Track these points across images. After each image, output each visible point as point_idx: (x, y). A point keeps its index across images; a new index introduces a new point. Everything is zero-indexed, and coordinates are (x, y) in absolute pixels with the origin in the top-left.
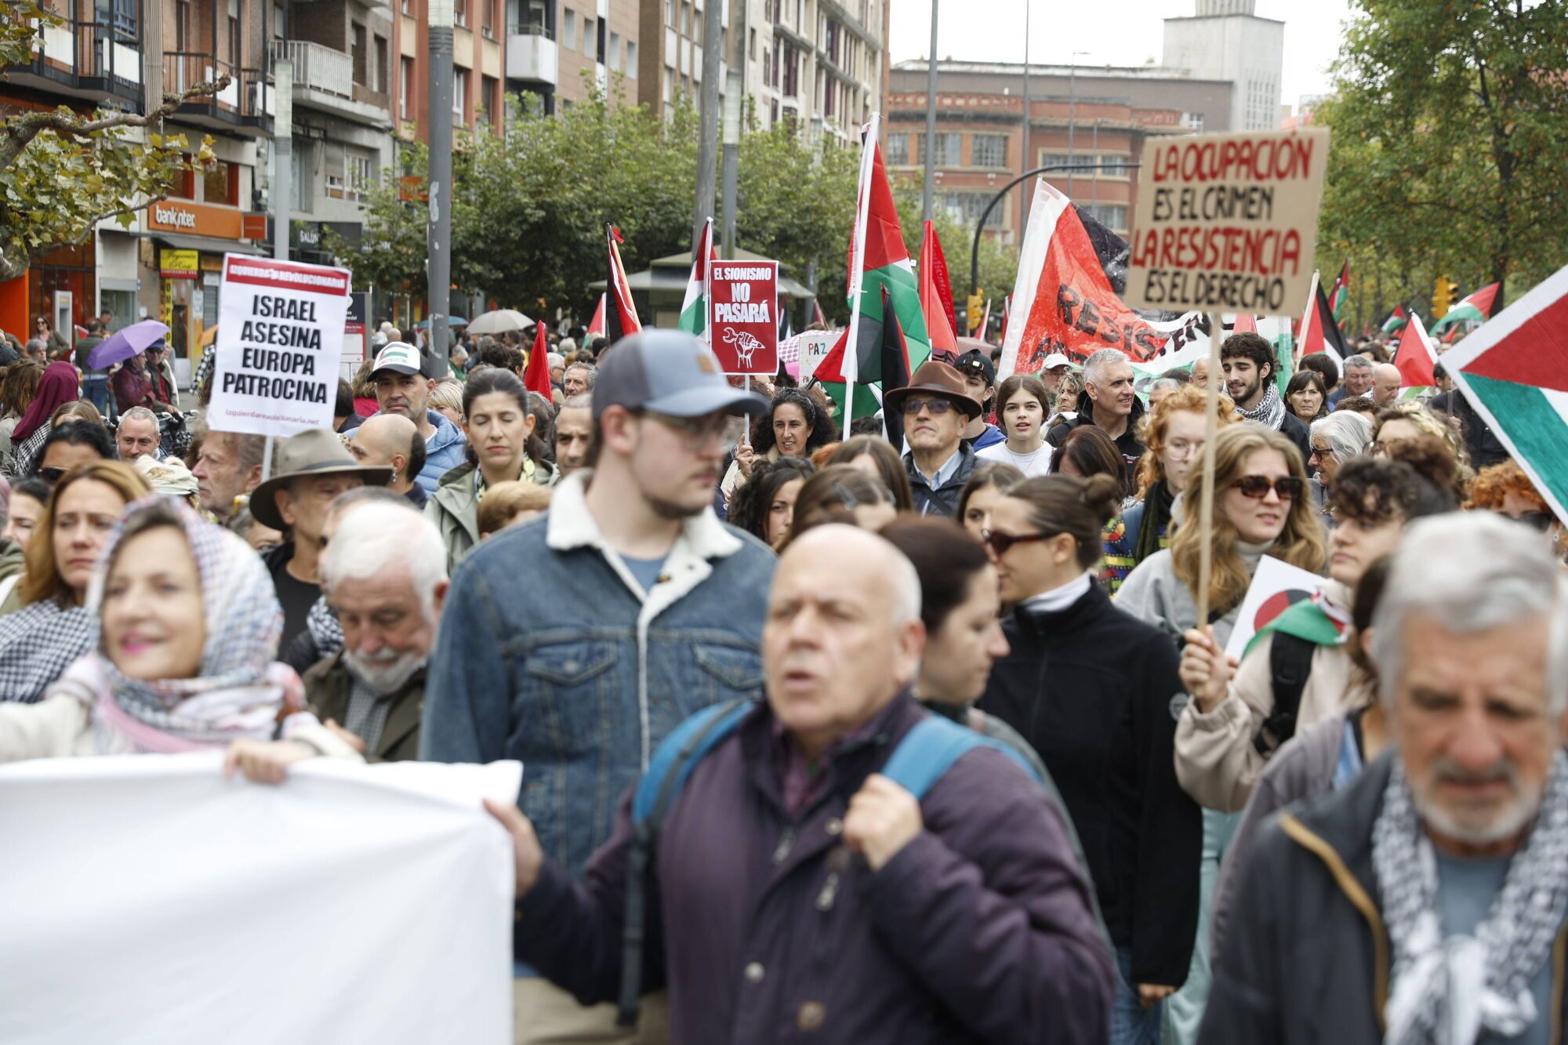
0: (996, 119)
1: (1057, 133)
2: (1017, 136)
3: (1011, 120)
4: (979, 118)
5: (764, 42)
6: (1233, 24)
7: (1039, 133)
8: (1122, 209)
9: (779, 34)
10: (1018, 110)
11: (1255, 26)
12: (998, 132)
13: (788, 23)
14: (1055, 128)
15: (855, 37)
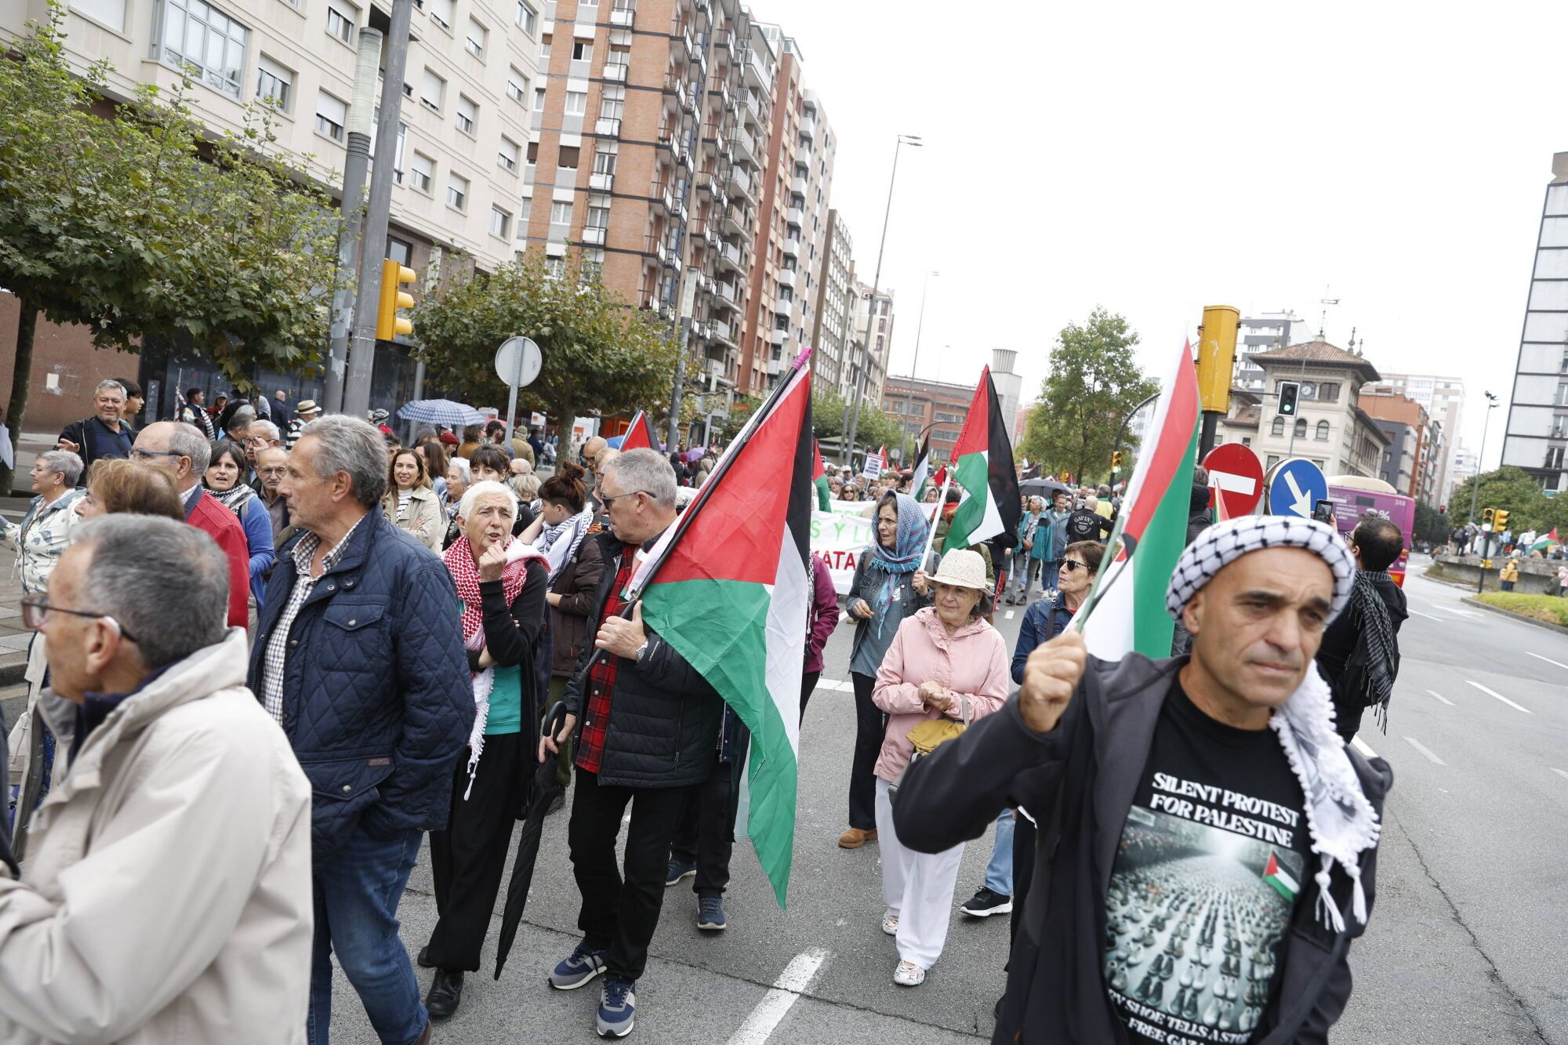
0: (921, 399)
1: (942, 406)
2: (929, 405)
3: (926, 400)
5: (847, 367)
6: (1005, 376)
9: (853, 365)
10: (929, 397)
11: (1012, 377)
12: (921, 403)
13: (856, 361)
15: (877, 367)
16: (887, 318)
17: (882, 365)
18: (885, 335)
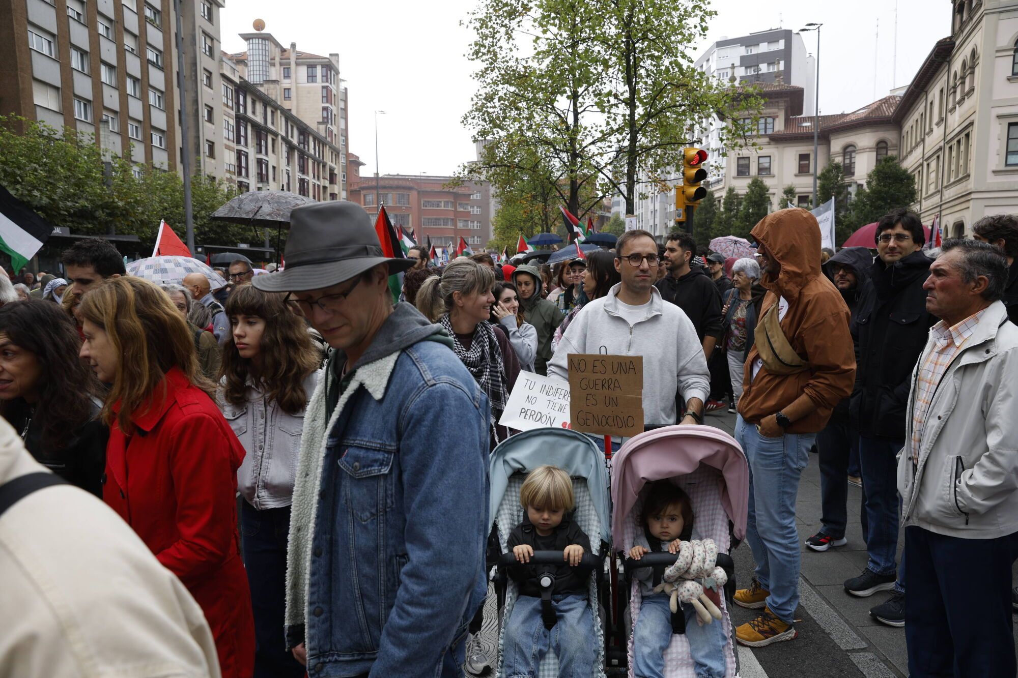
0: (405, 188)
2: (413, 195)
3: (410, 189)
4: (398, 188)
5: (225, 117)
7: (421, 194)
8: (452, 220)
10: (412, 185)
12: (405, 192)
14: (426, 192)
15: (322, 142)
16: (333, 87)
17: (339, 144)
18: (334, 108)
